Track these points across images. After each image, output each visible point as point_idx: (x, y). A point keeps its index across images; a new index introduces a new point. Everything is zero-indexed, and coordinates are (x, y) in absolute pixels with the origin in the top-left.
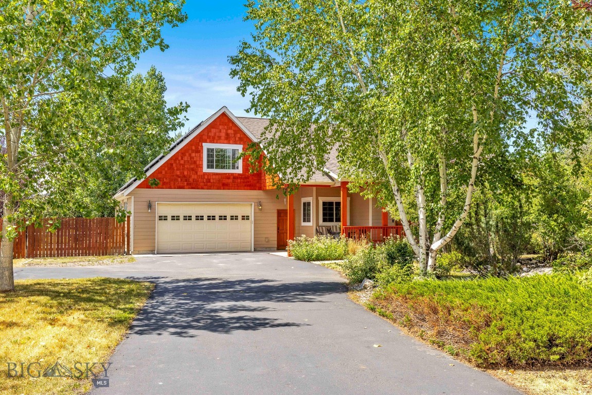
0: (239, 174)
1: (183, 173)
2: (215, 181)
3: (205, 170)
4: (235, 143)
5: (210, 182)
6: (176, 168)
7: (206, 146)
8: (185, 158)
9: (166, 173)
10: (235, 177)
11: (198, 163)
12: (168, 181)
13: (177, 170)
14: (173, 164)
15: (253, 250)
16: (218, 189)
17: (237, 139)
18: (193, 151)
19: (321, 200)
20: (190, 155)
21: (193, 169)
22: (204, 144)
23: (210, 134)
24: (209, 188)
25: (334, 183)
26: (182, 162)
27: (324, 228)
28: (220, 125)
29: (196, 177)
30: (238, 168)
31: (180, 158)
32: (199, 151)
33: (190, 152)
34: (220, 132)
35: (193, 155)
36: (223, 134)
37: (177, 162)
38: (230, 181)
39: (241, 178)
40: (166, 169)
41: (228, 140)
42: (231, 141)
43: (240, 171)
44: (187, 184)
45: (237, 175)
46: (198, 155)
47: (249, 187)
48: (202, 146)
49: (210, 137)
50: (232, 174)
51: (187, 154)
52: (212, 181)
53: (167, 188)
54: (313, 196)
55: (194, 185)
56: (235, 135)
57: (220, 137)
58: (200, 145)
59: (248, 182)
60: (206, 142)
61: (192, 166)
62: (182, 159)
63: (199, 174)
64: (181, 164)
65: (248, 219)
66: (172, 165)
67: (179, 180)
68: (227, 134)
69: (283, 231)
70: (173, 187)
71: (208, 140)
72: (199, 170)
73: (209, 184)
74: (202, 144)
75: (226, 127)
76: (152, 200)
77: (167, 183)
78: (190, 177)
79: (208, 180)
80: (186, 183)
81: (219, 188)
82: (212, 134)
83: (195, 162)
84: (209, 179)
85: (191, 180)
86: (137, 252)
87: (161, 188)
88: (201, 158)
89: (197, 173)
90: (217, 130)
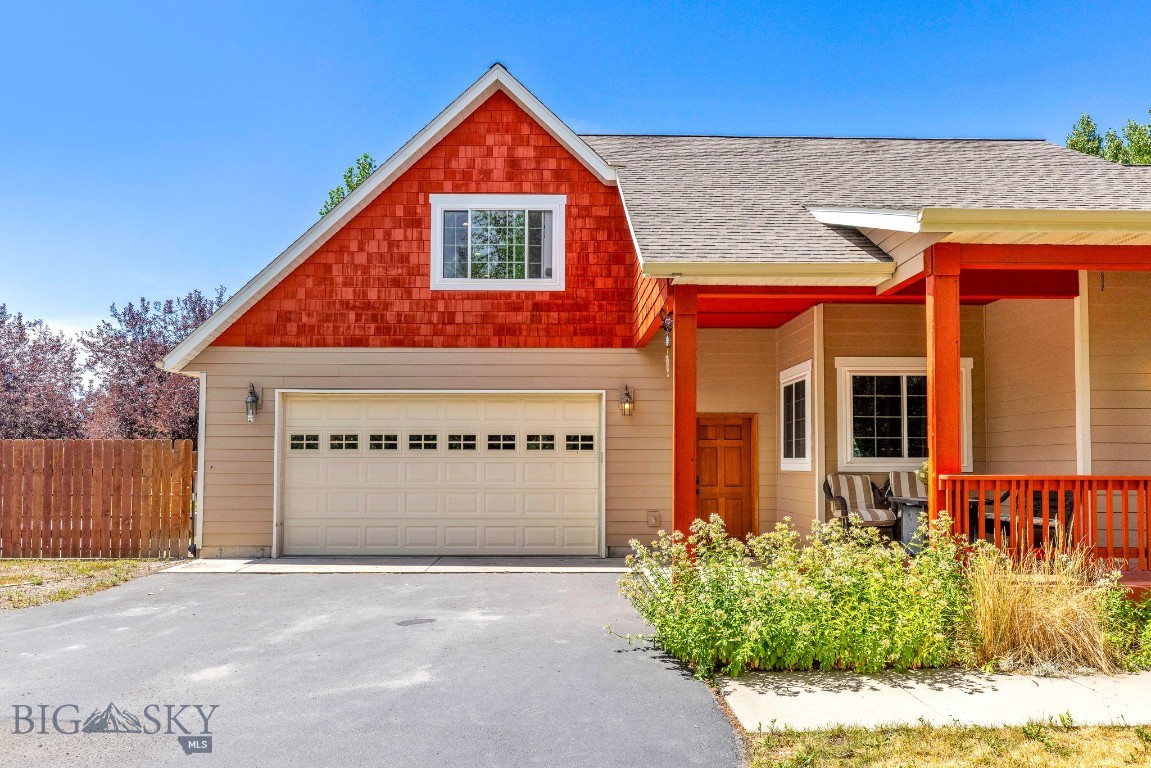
0: (554, 295)
1: (365, 294)
2: (469, 319)
3: (438, 281)
4: (541, 188)
5: (452, 322)
6: (340, 280)
7: (440, 204)
8: (372, 247)
9: (308, 295)
10: (540, 305)
11: (414, 259)
12: (314, 320)
13: (345, 285)
14: (330, 266)
15: (603, 553)
16: (480, 345)
17: (547, 175)
18: (397, 223)
19: (848, 369)
20: (387, 234)
21: (396, 282)
22: (433, 198)
23: (454, 164)
24: (452, 342)
25: (889, 267)
26: (361, 259)
27: (858, 480)
28: (488, 131)
29: (406, 306)
30: (549, 274)
31: (354, 246)
32: (418, 221)
33: (388, 223)
34: (489, 153)
35: (398, 234)
36: (498, 165)
37: (346, 258)
38: (522, 317)
39: (560, 309)
40: (310, 283)
41: (516, 179)
42: (526, 186)
43: (557, 283)
44: (378, 329)
45: (546, 298)
46: (413, 233)
47: (587, 338)
48: (427, 205)
49: (454, 173)
50: (530, 295)
51: (379, 234)
52: (459, 318)
53: (311, 345)
54: (812, 358)
55: (400, 335)
56: (538, 162)
57: (487, 175)
58: (421, 201)
59: (587, 320)
60: (439, 190)
61: (394, 272)
62: (361, 249)
63: (415, 295)
64: (356, 267)
65: (590, 447)
66: (328, 268)
67: (352, 316)
68: (513, 163)
69: (716, 490)
70: (330, 339)
71: (448, 185)
72: (418, 284)
73: (450, 329)
74: (427, 199)
75: (508, 138)
76: (260, 383)
77: (312, 328)
78: (387, 306)
79: (449, 317)
80: (373, 326)
81: (483, 343)
82: (461, 164)
83: (404, 259)
84: (452, 314)
85: (390, 317)
86: (216, 551)
87: (292, 345)
88: (423, 243)
89: (409, 293)
90: (477, 148)
